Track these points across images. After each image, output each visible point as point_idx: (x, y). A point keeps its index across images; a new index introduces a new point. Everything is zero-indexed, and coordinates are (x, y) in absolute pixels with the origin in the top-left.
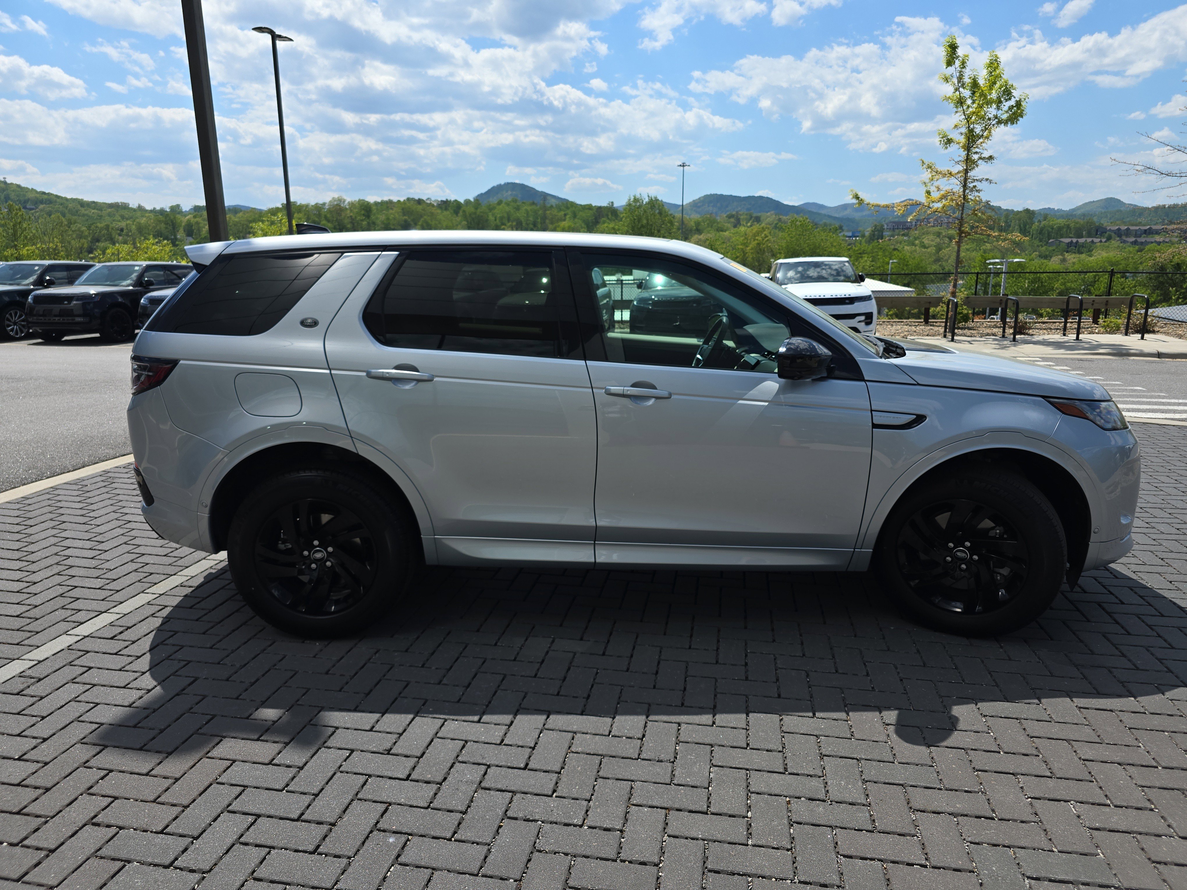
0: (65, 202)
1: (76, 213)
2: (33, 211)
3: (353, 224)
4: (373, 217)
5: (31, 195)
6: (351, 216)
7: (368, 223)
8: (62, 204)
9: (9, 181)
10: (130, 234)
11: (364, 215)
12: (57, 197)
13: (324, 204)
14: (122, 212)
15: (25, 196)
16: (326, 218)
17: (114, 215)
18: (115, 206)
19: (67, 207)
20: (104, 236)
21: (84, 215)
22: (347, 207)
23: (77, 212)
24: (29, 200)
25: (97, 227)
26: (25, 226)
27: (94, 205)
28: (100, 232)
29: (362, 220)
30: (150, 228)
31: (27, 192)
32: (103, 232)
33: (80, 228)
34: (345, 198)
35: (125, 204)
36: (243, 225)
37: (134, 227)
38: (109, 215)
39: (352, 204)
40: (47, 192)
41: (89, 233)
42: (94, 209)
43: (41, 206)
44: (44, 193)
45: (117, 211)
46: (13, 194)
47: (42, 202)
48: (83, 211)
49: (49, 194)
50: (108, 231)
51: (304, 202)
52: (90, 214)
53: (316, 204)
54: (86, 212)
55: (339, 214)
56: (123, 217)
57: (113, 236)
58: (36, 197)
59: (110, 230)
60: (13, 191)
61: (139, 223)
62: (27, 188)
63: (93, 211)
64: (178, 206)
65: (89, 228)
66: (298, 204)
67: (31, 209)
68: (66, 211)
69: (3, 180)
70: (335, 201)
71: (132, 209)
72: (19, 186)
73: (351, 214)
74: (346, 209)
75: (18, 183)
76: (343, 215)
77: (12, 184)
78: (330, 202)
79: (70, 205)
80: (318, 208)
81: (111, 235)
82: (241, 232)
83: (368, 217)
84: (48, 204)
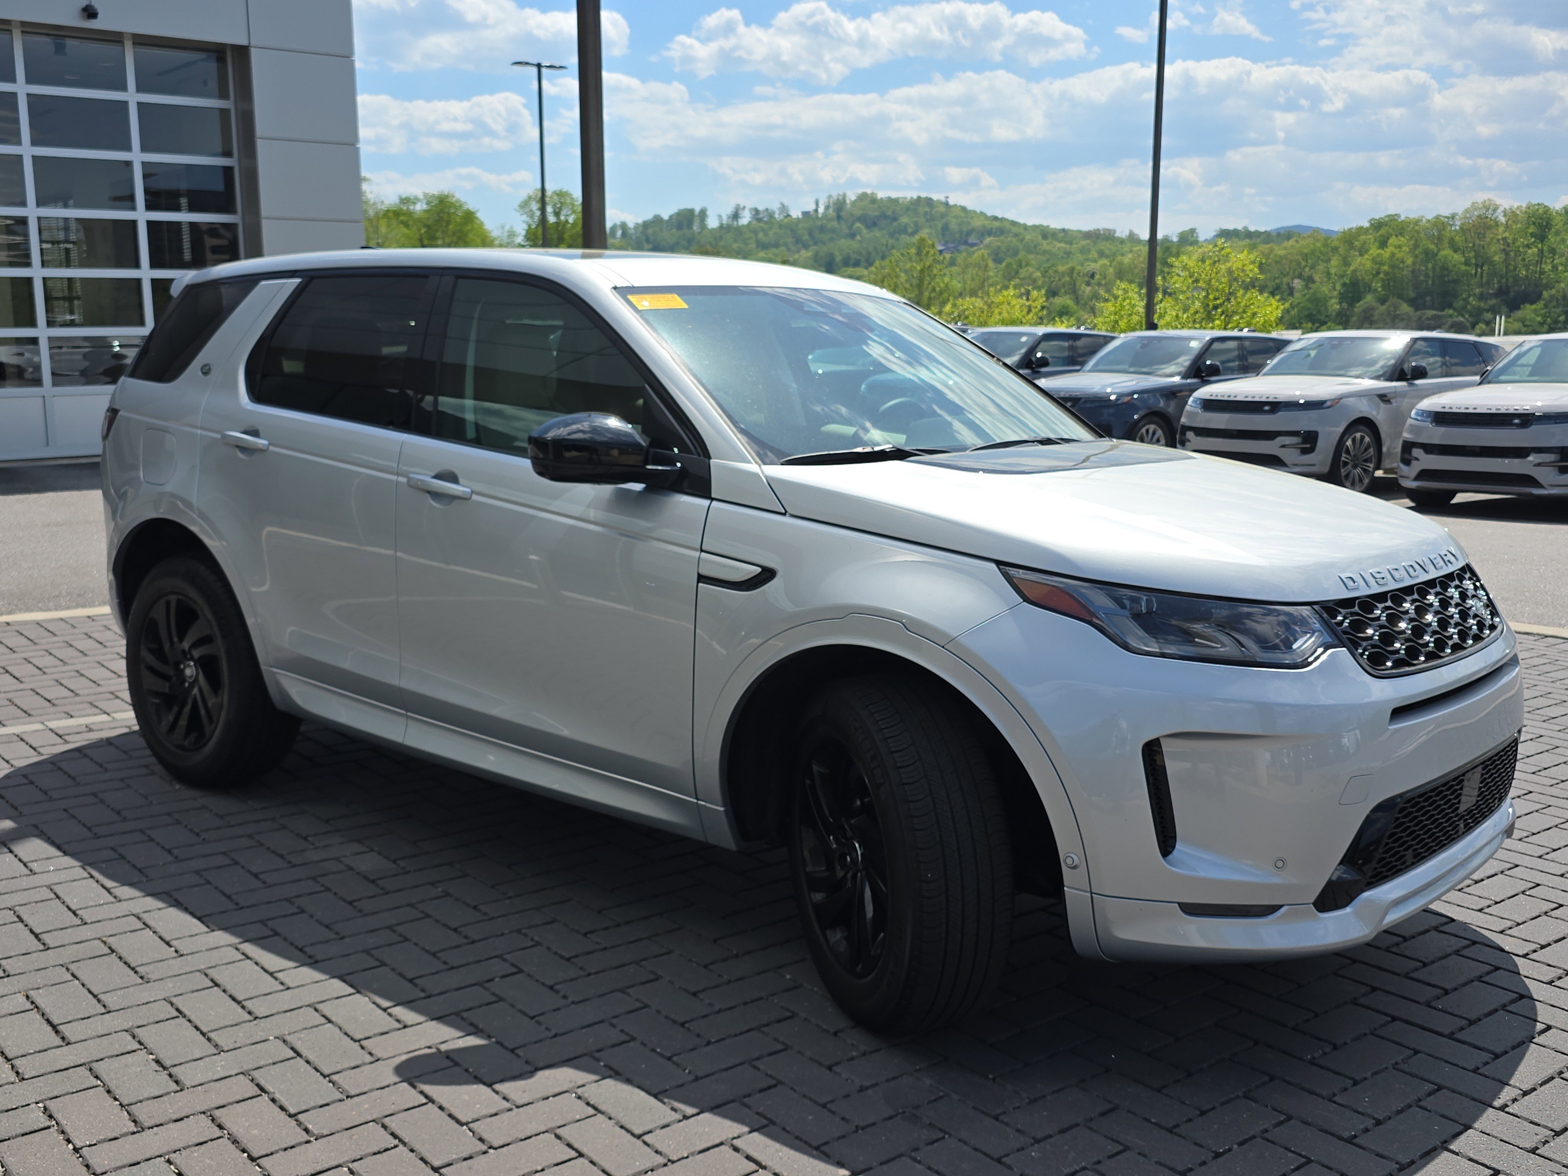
0: (1022, 231)
1: (1032, 249)
2: (975, 248)
3: (1507, 254)
4: (1552, 238)
5: (977, 223)
6: (1504, 239)
7: (1541, 251)
8: (1016, 235)
9: (951, 202)
10: (1103, 282)
11: (1532, 235)
12: (1014, 223)
13: (1453, 217)
14: (1105, 246)
15: (969, 223)
16: (1452, 243)
17: (1089, 250)
18: (1094, 236)
19: (1022, 240)
20: (1064, 286)
21: (1045, 252)
22: (1503, 219)
23: (1035, 247)
24: (973, 230)
25: (1056, 271)
26: (935, 272)
27: (1064, 235)
28: (1060, 280)
29: (1528, 246)
30: (1136, 271)
31: (972, 218)
32: (1063, 281)
33: (1031, 274)
34: (1498, 201)
35: (1109, 230)
36: (1291, 262)
37: (1111, 270)
38: (1082, 251)
39: (1511, 215)
40: (1000, 216)
41: (1044, 282)
42: (1060, 242)
43: (988, 240)
44: (996, 218)
45: (1095, 243)
46: (954, 220)
47: (990, 233)
48: (1045, 245)
49: (1003, 220)
50: (1071, 277)
51: (1413, 216)
52: (1055, 250)
53: (1437, 217)
54: (1048, 248)
55: (1481, 236)
56: (1101, 254)
57: (1078, 284)
58: (984, 226)
59: (1075, 275)
60: (956, 217)
61: (1121, 263)
62: (975, 212)
63: (1059, 245)
64: (1193, 231)
65: (1045, 273)
66: (1403, 218)
67: (973, 245)
68: (1021, 247)
69: (943, 200)
70: (1475, 209)
71: (1118, 238)
72: (964, 209)
73: (1507, 234)
74: (1497, 224)
75: (963, 205)
76: (1489, 235)
77: (955, 206)
78: (1467, 211)
79: (1028, 237)
80: (1440, 225)
81: (1075, 284)
82: (1285, 276)
83: (1542, 237)
84: (998, 236)
